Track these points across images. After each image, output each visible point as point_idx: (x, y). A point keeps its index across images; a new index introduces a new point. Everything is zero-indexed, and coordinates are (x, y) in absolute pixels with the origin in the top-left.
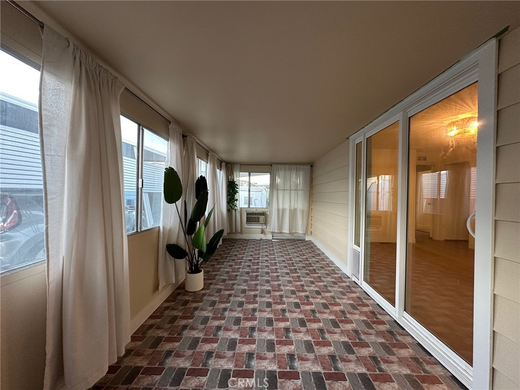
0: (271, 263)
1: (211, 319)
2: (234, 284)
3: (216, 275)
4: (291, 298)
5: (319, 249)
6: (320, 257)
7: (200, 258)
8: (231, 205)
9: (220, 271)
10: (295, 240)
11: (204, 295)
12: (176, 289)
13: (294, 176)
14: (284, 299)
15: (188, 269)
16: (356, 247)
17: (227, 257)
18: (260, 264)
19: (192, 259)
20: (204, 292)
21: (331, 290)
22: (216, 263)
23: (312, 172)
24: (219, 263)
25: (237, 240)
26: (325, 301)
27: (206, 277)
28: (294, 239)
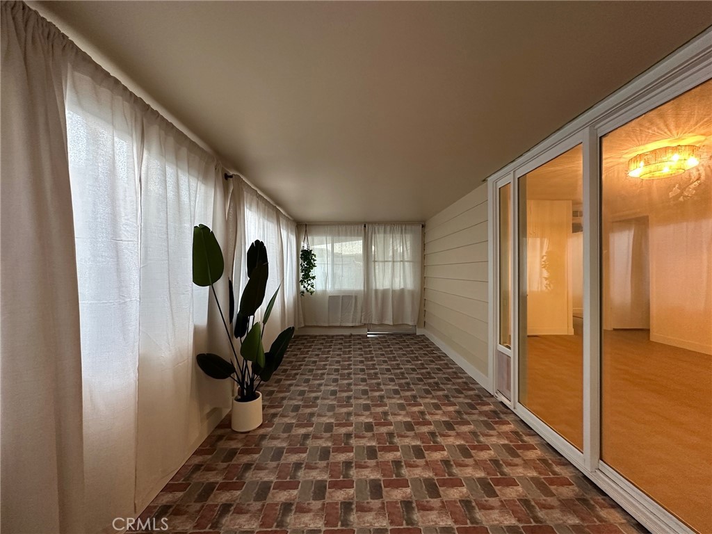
0: (369, 375)
1: (273, 489)
2: (312, 415)
3: (283, 398)
4: (407, 437)
5: (438, 349)
6: (442, 362)
7: (256, 376)
8: (306, 285)
9: (289, 392)
10: (401, 336)
11: (263, 437)
12: (216, 428)
13: (398, 241)
14: (396, 440)
15: (236, 394)
16: (502, 348)
17: (302, 365)
18: (352, 376)
19: (243, 377)
20: (262, 431)
21: (469, 419)
22: (283, 377)
23: (424, 235)
24: (288, 377)
25: (315, 337)
26: (463, 442)
27: (267, 403)
28: (400, 334)
